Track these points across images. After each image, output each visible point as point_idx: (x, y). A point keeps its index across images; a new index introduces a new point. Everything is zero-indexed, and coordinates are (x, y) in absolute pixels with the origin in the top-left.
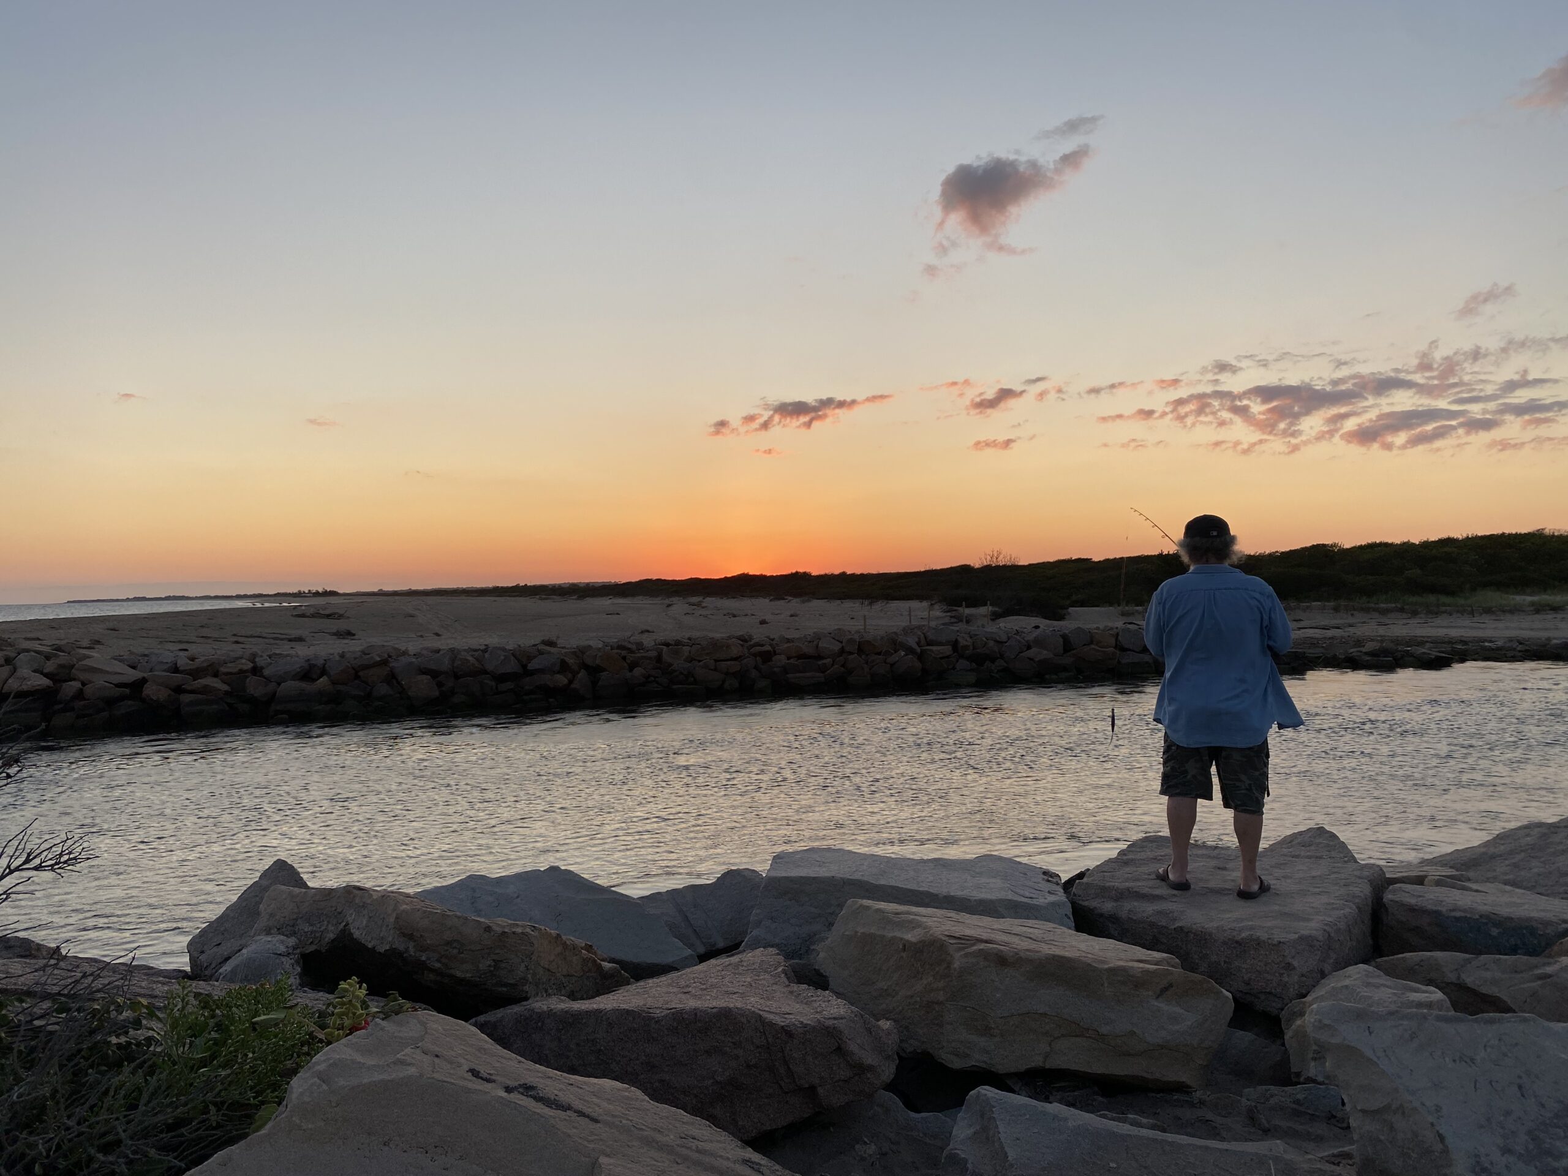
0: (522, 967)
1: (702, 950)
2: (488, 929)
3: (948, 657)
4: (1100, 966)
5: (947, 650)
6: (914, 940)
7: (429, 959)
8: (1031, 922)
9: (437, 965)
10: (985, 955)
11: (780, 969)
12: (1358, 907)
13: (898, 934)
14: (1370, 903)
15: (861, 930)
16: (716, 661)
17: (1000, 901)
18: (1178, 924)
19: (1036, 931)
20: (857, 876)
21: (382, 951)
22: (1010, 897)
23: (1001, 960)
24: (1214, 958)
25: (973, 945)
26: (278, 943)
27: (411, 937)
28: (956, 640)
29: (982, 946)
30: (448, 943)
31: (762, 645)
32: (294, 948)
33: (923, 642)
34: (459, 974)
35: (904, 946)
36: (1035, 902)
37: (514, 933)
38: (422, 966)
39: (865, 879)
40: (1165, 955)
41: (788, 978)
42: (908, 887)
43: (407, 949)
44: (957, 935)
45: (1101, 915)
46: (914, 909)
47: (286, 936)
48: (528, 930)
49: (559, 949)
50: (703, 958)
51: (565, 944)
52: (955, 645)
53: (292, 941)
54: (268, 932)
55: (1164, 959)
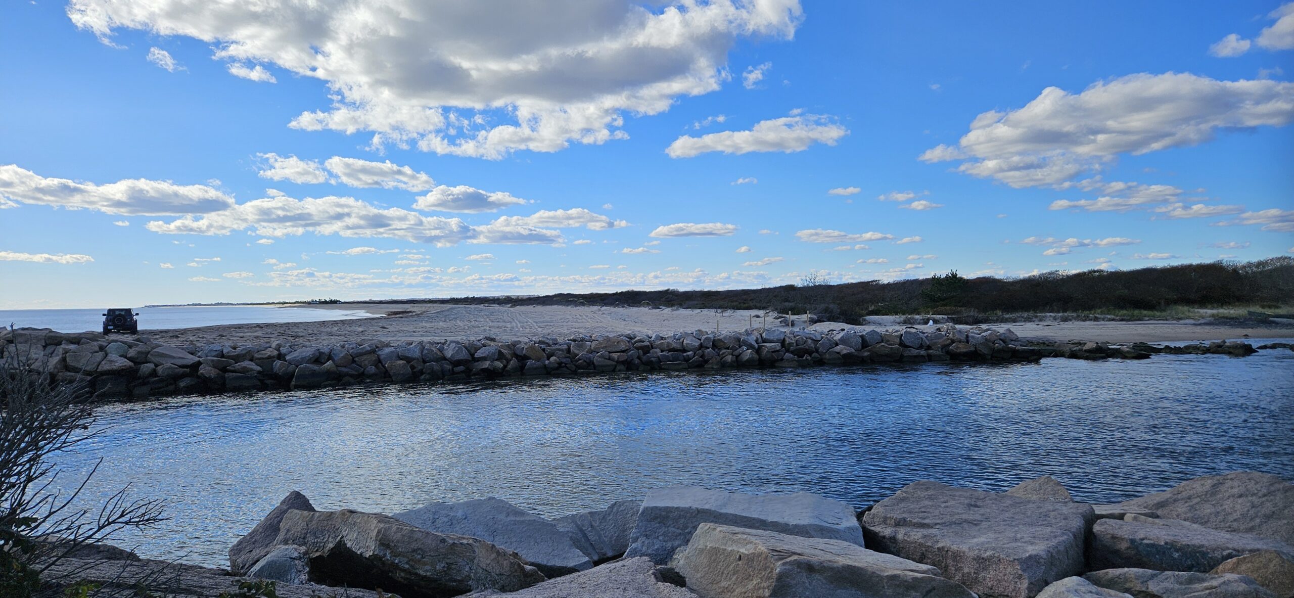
0: (467, 569)
1: (596, 558)
2: (443, 541)
3: (778, 351)
4: (882, 574)
5: (778, 346)
6: (746, 552)
7: (400, 562)
8: (832, 541)
9: (407, 566)
10: (799, 564)
11: (651, 572)
12: (1074, 536)
13: (735, 548)
14: (1083, 532)
15: (709, 545)
16: (610, 352)
17: (810, 525)
18: (940, 545)
19: (836, 547)
20: (707, 507)
21: (367, 556)
22: (817, 523)
23: (810, 568)
24: (966, 570)
25: (790, 556)
26: (293, 550)
27: (388, 546)
28: (784, 339)
29: (795, 557)
30: (414, 551)
31: (643, 342)
32: (306, 553)
33: (760, 340)
34: (422, 573)
35: (740, 556)
36: (835, 526)
37: (461, 544)
38: (396, 567)
39: (713, 509)
40: (930, 567)
41: (656, 578)
42: (744, 514)
43: (385, 555)
44: (778, 549)
45: (884, 537)
46: (748, 530)
47: (299, 545)
48: (471, 541)
49: (494, 555)
50: (596, 563)
51: (498, 553)
52: (783, 342)
53: (303, 549)
54: (286, 542)
55: (929, 570)
